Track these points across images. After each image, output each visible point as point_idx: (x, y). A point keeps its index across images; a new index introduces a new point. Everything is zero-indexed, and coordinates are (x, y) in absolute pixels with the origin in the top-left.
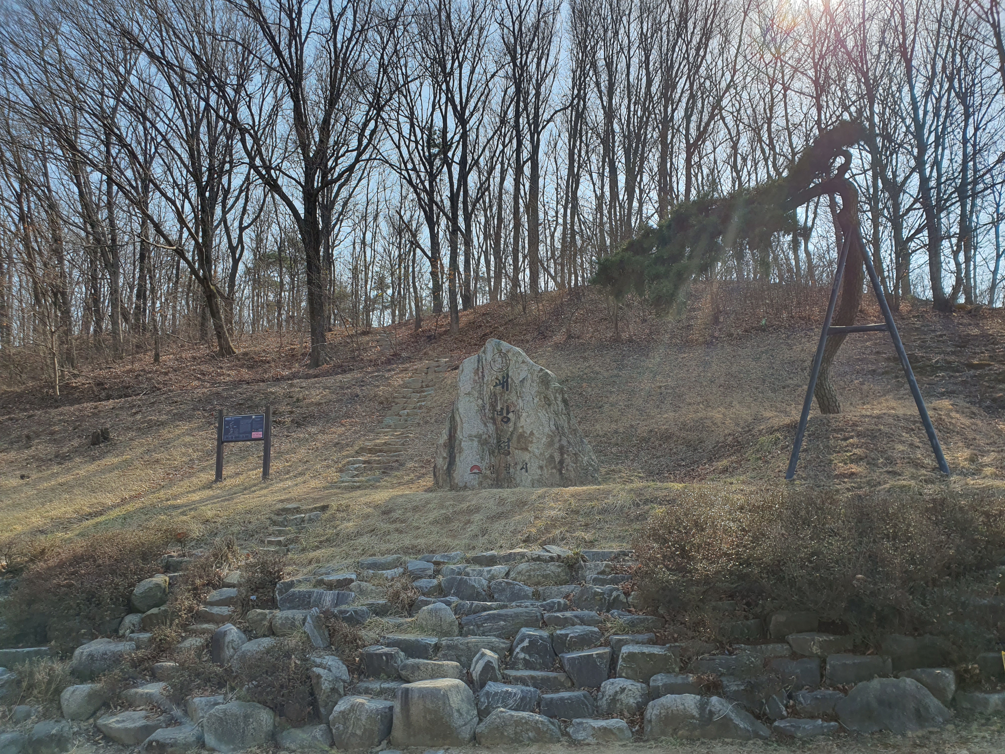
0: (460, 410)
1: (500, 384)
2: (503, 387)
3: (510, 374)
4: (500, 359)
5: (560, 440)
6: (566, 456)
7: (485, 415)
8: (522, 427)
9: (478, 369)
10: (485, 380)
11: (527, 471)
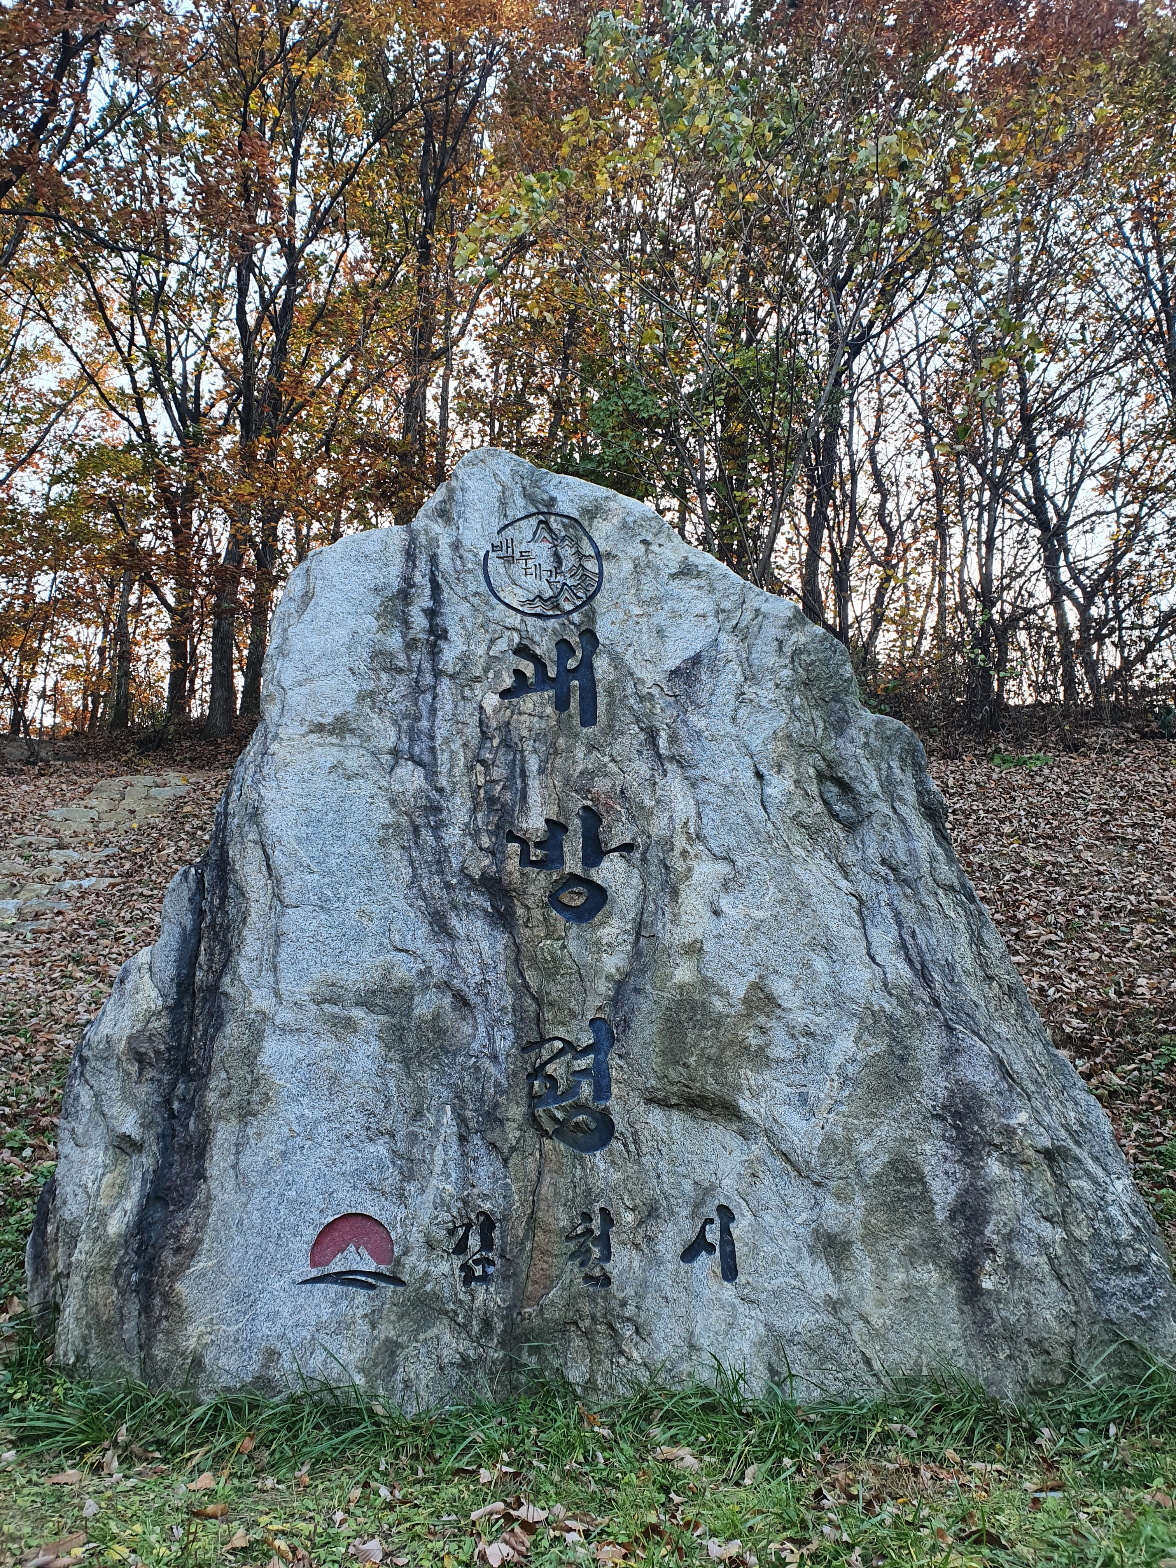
0: (273, 821)
1: (543, 680)
2: (562, 704)
3: (604, 630)
4: (542, 551)
5: (950, 1055)
6: (995, 1168)
7: (440, 864)
8: (694, 949)
9: (405, 595)
10: (450, 654)
11: (730, 1271)
